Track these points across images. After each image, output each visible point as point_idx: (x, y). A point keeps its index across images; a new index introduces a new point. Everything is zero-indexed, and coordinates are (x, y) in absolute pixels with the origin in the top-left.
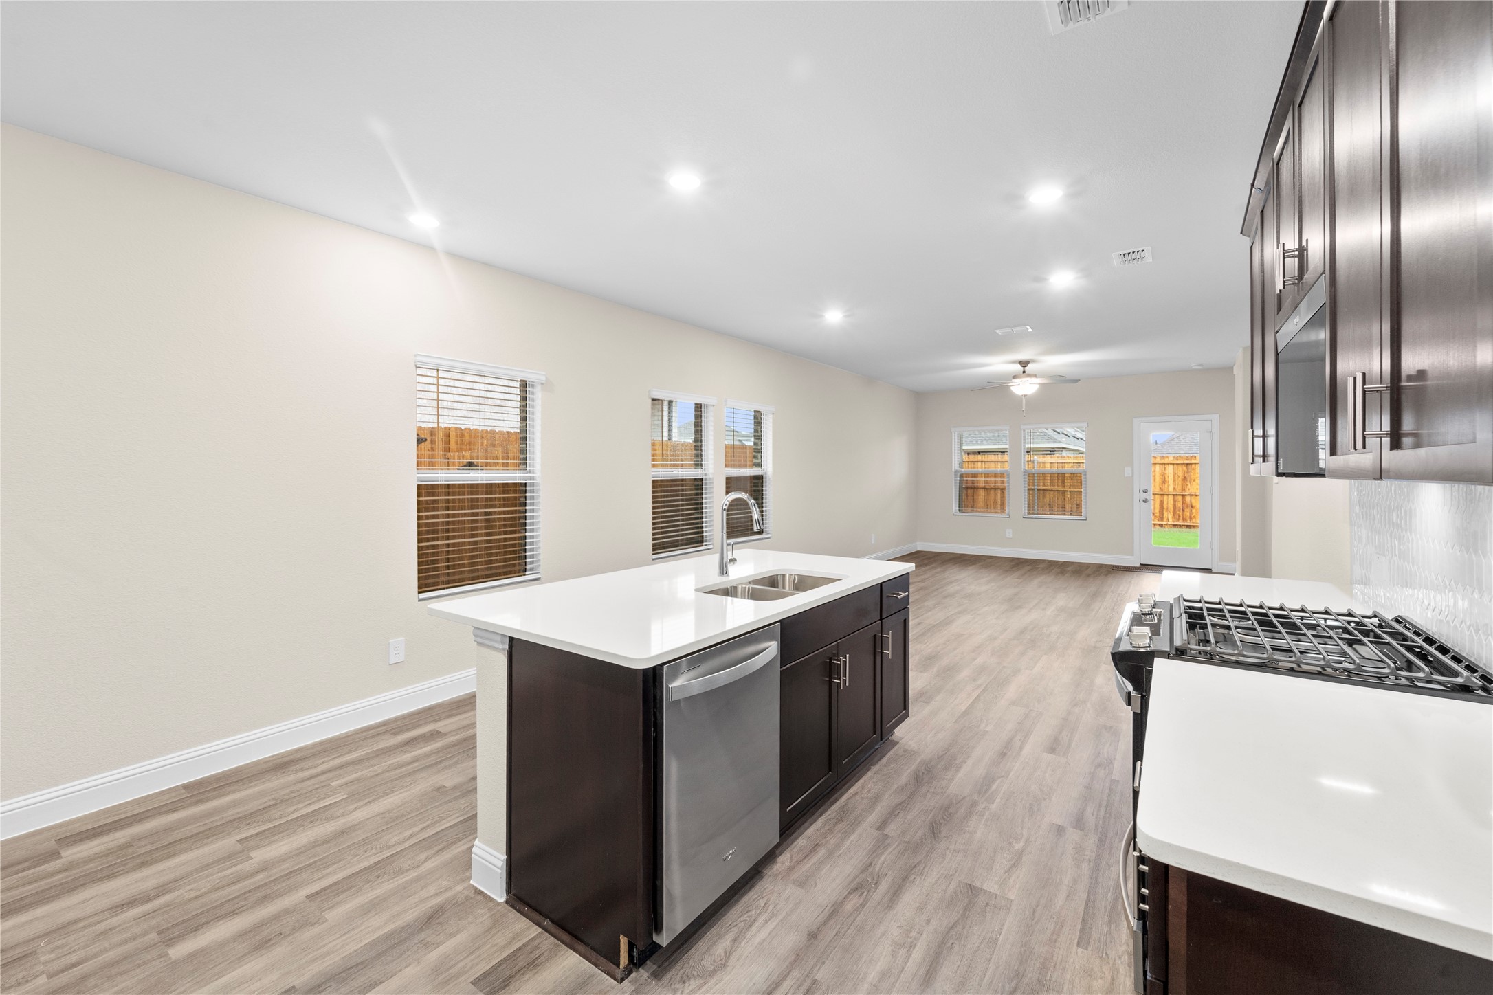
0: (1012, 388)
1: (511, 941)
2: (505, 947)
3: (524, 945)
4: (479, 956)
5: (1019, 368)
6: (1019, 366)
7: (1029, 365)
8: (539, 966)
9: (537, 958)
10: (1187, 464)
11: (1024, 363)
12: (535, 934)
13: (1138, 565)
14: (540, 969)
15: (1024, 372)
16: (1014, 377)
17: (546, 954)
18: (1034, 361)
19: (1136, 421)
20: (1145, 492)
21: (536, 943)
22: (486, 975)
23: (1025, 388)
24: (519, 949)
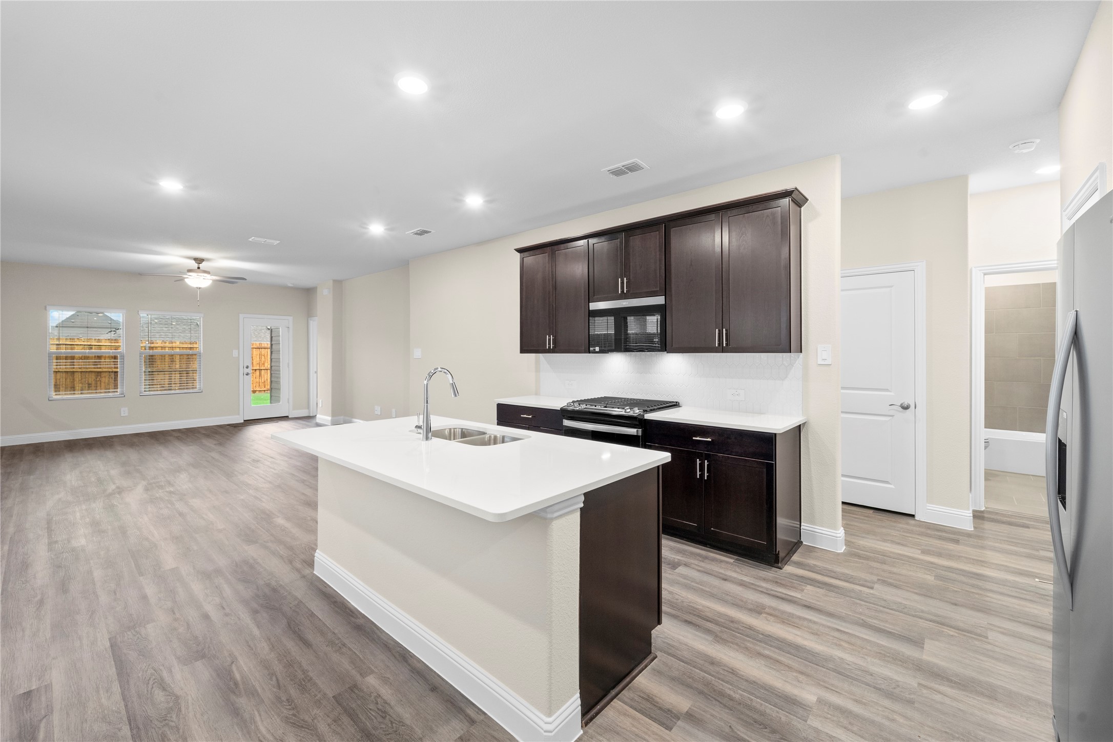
0: (186, 280)
1: (628, 715)
2: (634, 718)
3: (631, 707)
4: (644, 732)
5: (194, 265)
6: (194, 262)
7: (204, 263)
8: (649, 696)
9: (642, 698)
10: (190, 348)
11: (199, 261)
12: (619, 702)
13: (243, 421)
14: (652, 695)
15: (199, 268)
16: (190, 271)
17: (639, 694)
18: (208, 260)
19: (241, 316)
20: (247, 367)
21: (628, 701)
22: (662, 724)
23: (198, 281)
24: (635, 709)
